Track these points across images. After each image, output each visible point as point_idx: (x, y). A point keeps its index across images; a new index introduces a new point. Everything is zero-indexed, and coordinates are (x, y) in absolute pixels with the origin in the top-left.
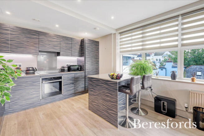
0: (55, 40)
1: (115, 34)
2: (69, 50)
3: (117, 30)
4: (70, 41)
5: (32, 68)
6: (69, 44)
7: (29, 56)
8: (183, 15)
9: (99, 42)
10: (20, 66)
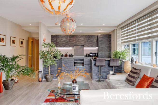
0: (81, 38)
1: (117, 29)
2: (89, 43)
3: (118, 26)
4: (90, 37)
5: (72, 54)
6: (89, 39)
7: (71, 48)
8: (137, 20)
9: (111, 35)
10: (67, 53)
